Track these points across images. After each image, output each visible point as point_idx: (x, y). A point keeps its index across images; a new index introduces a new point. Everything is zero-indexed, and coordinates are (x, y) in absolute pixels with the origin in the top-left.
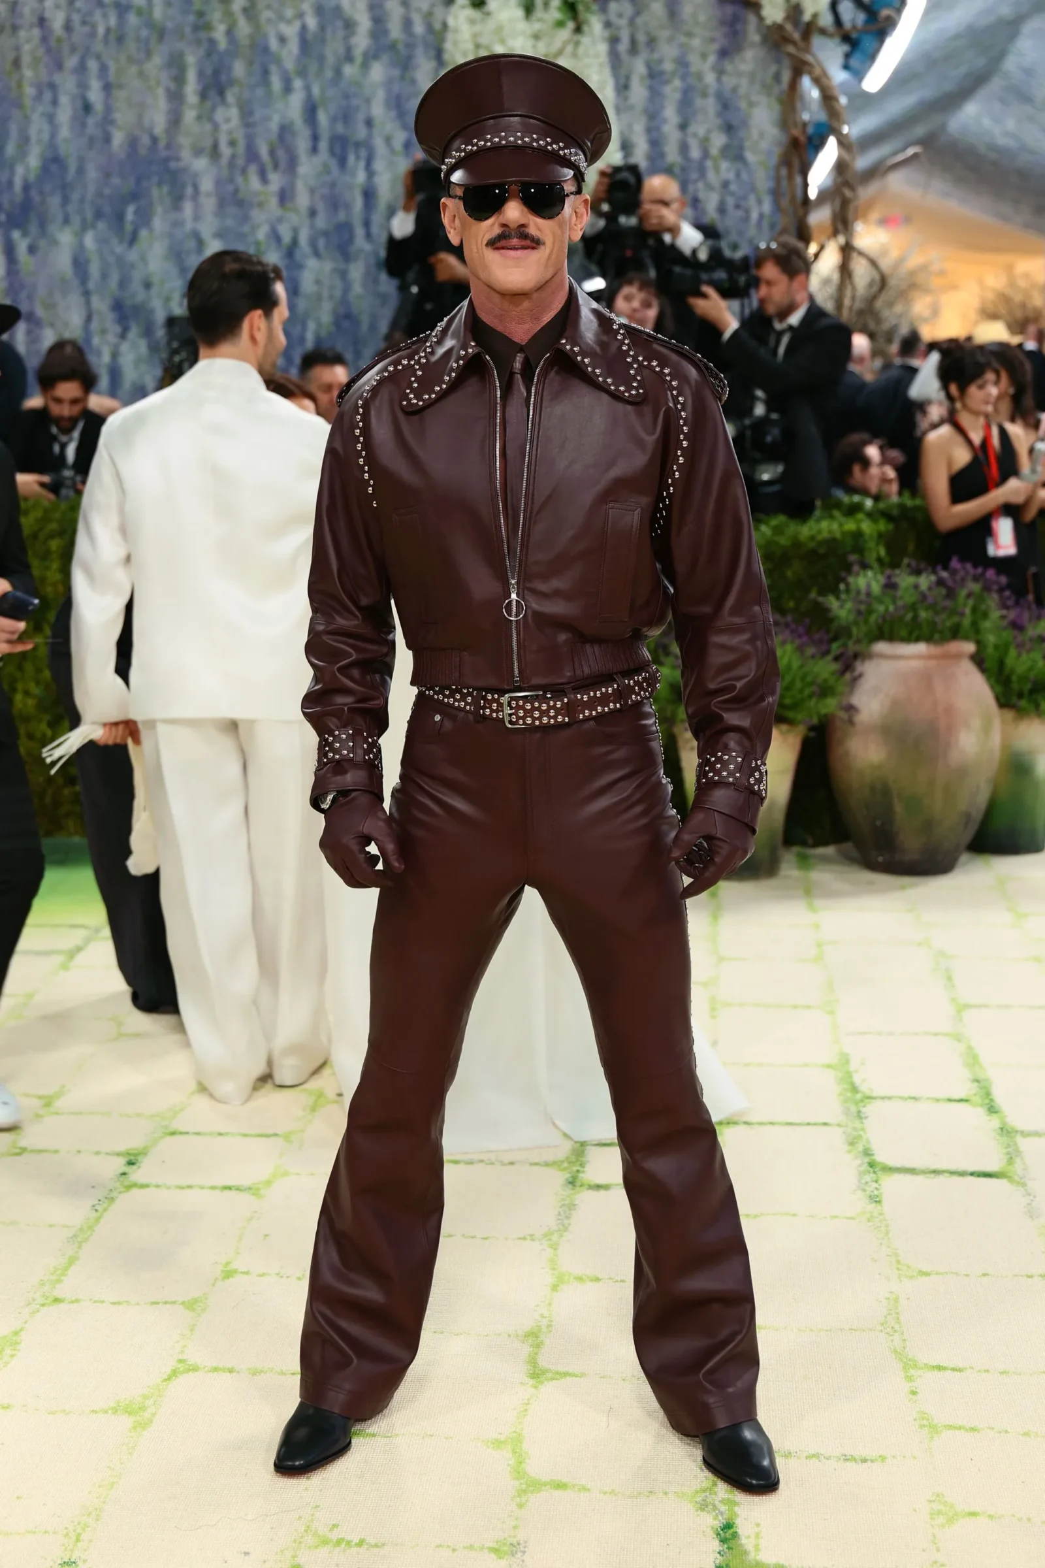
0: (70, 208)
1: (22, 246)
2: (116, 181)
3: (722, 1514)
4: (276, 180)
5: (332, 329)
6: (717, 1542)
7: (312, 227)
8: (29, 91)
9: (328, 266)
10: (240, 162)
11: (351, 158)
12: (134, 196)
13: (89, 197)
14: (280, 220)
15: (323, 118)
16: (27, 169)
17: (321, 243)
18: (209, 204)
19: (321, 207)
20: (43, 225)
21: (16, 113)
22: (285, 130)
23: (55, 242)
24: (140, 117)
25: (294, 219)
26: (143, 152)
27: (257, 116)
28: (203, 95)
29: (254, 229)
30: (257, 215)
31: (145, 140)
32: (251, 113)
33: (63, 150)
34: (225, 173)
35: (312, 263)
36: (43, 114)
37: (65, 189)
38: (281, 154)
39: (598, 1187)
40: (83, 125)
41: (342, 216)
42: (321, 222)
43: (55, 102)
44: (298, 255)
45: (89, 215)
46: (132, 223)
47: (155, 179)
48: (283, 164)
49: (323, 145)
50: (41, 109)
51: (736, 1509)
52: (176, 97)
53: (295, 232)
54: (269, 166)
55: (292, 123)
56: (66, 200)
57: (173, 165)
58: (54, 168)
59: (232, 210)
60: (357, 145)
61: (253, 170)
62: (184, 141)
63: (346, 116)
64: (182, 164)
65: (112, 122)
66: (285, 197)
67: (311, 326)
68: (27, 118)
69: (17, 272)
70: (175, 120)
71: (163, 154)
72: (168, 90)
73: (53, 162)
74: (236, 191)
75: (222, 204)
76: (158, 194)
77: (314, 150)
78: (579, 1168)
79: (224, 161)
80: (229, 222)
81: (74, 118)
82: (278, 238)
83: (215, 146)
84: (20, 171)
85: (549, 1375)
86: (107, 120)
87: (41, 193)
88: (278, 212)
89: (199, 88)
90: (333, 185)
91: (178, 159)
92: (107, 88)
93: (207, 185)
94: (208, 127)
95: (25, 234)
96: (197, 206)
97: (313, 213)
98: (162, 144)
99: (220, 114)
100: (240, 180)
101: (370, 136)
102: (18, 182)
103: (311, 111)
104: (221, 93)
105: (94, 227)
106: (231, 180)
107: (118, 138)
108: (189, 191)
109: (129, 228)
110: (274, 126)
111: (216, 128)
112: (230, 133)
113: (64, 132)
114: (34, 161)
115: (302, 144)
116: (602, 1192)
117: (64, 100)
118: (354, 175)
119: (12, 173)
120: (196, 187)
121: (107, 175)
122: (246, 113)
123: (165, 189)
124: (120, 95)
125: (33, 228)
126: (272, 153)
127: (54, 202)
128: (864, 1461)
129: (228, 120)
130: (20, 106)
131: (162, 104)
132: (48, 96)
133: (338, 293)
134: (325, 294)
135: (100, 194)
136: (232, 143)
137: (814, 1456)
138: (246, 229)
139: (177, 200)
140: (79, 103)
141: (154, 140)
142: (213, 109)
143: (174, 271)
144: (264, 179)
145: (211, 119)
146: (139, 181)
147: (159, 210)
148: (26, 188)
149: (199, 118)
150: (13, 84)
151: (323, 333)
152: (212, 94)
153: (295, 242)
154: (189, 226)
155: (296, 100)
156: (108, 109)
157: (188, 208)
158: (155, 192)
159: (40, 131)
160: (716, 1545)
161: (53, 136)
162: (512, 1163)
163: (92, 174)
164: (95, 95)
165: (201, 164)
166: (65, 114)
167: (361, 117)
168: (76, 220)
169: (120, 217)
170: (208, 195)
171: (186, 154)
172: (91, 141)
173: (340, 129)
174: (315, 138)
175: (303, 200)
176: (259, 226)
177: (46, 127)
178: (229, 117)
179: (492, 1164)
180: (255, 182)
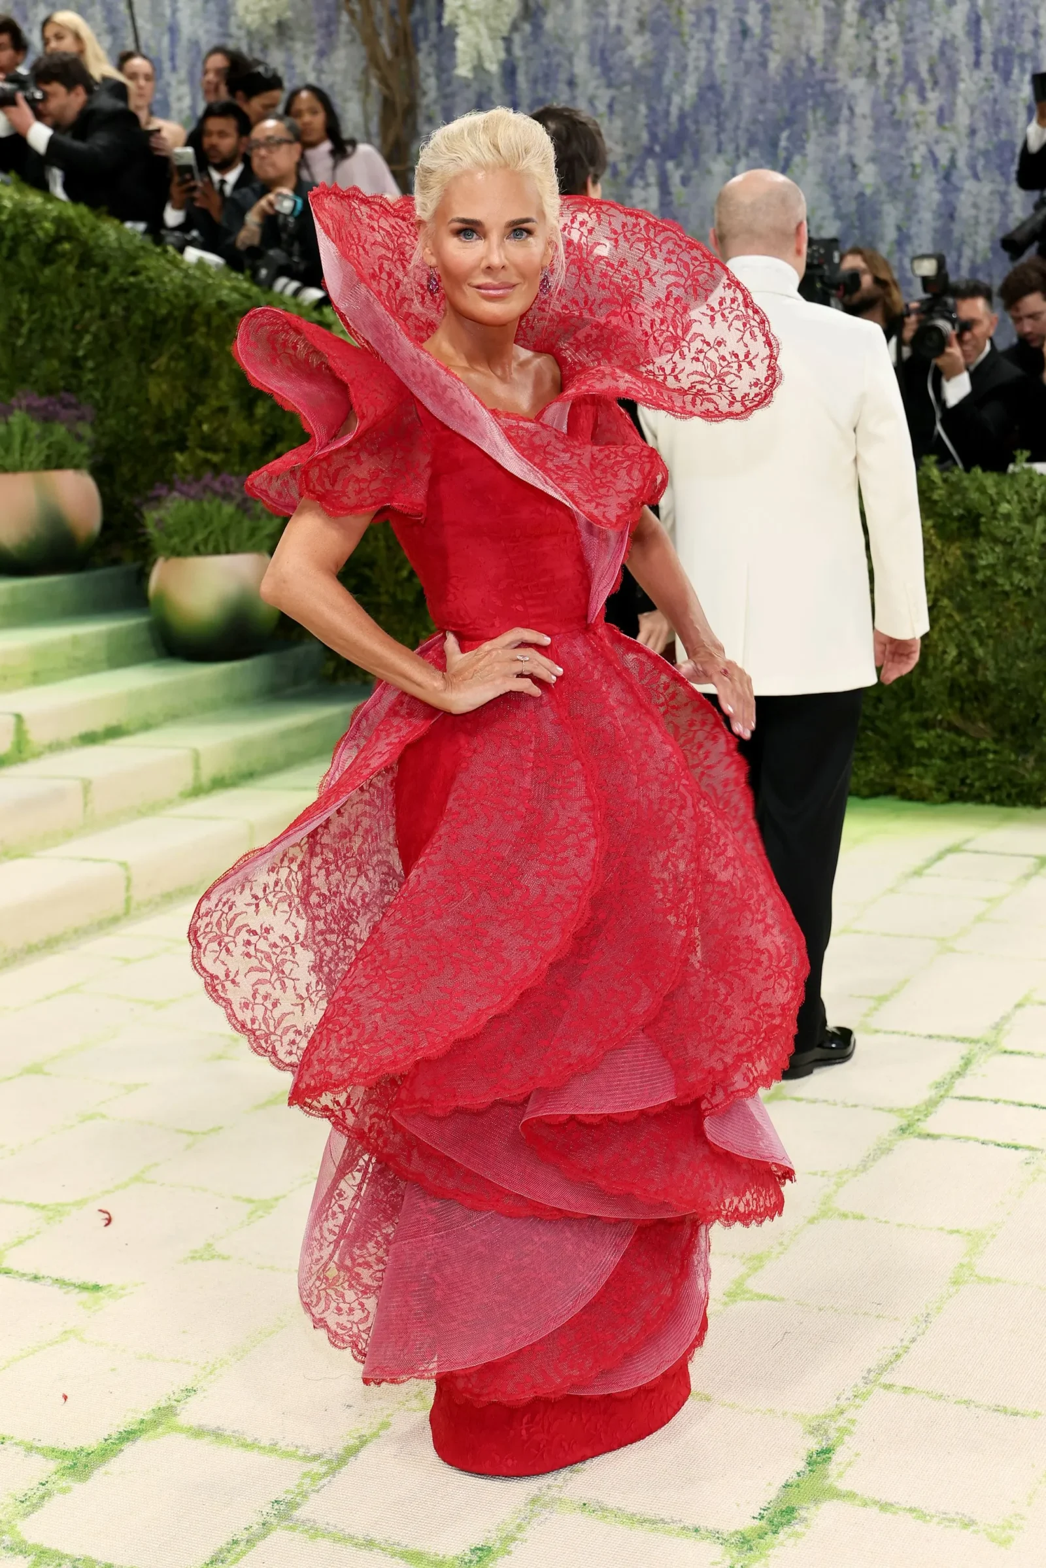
0: (723, 137)
1: (676, 176)
2: (771, 106)
3: (828, 1439)
4: (935, 98)
5: (990, 255)
6: (804, 1463)
7: (971, 147)
8: (689, 18)
9: (986, 188)
10: (899, 81)
11: (1016, 71)
12: (789, 122)
13: (743, 125)
14: (937, 142)
15: (986, 29)
16: (684, 98)
17: (981, 163)
18: (865, 126)
19: (981, 125)
20: (696, 155)
21: (674, 41)
22: (947, 44)
23: (709, 172)
24: (798, 38)
25: (952, 137)
26: (800, 74)
27: (918, 31)
28: (863, 14)
29: (910, 151)
30: (914, 137)
31: (803, 63)
32: (911, 29)
33: (719, 75)
34: (882, 91)
35: (969, 185)
36: (699, 42)
37: (720, 116)
38: (941, 70)
39: (929, 1136)
40: (741, 50)
41: (1004, 134)
42: (981, 143)
43: (713, 28)
44: (955, 178)
45: (743, 144)
46: (786, 149)
47: (810, 103)
48: (943, 81)
49: (986, 59)
50: (698, 36)
51: (846, 1438)
52: (835, 16)
53: (954, 151)
54: (928, 86)
55: (954, 36)
56: (720, 128)
57: (829, 87)
58: (710, 95)
59: (888, 132)
60: (1023, 57)
61: (911, 87)
62: (839, 60)
63: (1012, 27)
64: (839, 85)
65: (769, 46)
66: (943, 116)
67: (967, 252)
68: (685, 44)
69: (671, 203)
70: (833, 40)
71: (820, 75)
72: (826, 9)
73: (710, 89)
74: (893, 112)
75: (877, 126)
76: (813, 118)
77: (977, 64)
78: (922, 1117)
79: (881, 81)
80: (885, 145)
81: (732, 42)
82: (935, 161)
83: (874, 65)
84: (676, 99)
85: (748, 1296)
86: (765, 44)
87: (696, 122)
88: (937, 132)
89: (858, 5)
90: (995, 101)
91: (835, 81)
92: (766, 10)
93: (863, 107)
94: (867, 45)
95: (679, 165)
96: (852, 128)
97: (973, 132)
98: (819, 65)
99: (879, 32)
100: (897, 100)
101: (1038, 47)
102: (674, 111)
103: (975, 22)
104: (882, 10)
105: (747, 154)
106: (889, 102)
107: (775, 62)
108: (845, 112)
109: (782, 154)
110: (935, 42)
111: (875, 46)
112: (888, 50)
113: (722, 58)
114: (690, 89)
115: (964, 58)
116: (929, 1141)
117: (722, 25)
118: (1018, 90)
119: (669, 103)
120: (851, 109)
121: (763, 101)
122: (906, 28)
123: (819, 114)
124: (779, 16)
125: (688, 159)
126: (931, 70)
127: (709, 130)
128: (1016, 1414)
129: (886, 38)
130: (680, 34)
131: (821, 24)
132: (707, 21)
133: (996, 217)
134: (983, 219)
135: (755, 121)
136: (890, 62)
137: (965, 1402)
138: (902, 152)
139: (832, 123)
140: (737, 28)
141: (811, 61)
142: (872, 28)
143: (827, 198)
144: (923, 99)
145: (869, 38)
146: (793, 106)
147: (813, 134)
148: (682, 117)
149: (857, 36)
150: (673, 12)
151: (979, 261)
152: (873, 11)
153: (953, 162)
154: (843, 151)
155: (960, 12)
156: (766, 32)
157: (843, 131)
158: (810, 117)
159: (697, 59)
160: (801, 1465)
161: (710, 63)
162: (855, 1106)
163: (748, 100)
164: (753, 20)
165: (858, 85)
166: (722, 41)
167: (1028, 27)
168: (730, 148)
169: (774, 144)
170: (864, 117)
171: (842, 76)
172: (748, 65)
173: (1005, 40)
174: (978, 52)
175: (963, 119)
176: (916, 148)
177: (703, 54)
178: (888, 34)
179: (835, 1104)
180: (913, 102)
